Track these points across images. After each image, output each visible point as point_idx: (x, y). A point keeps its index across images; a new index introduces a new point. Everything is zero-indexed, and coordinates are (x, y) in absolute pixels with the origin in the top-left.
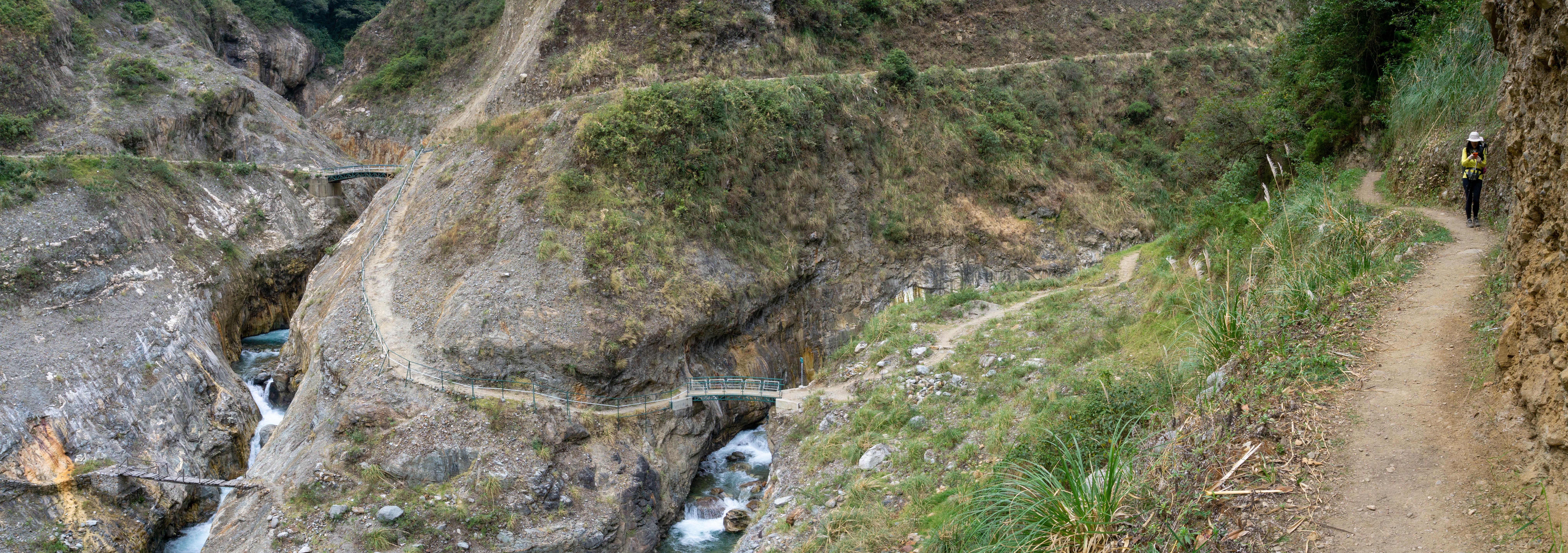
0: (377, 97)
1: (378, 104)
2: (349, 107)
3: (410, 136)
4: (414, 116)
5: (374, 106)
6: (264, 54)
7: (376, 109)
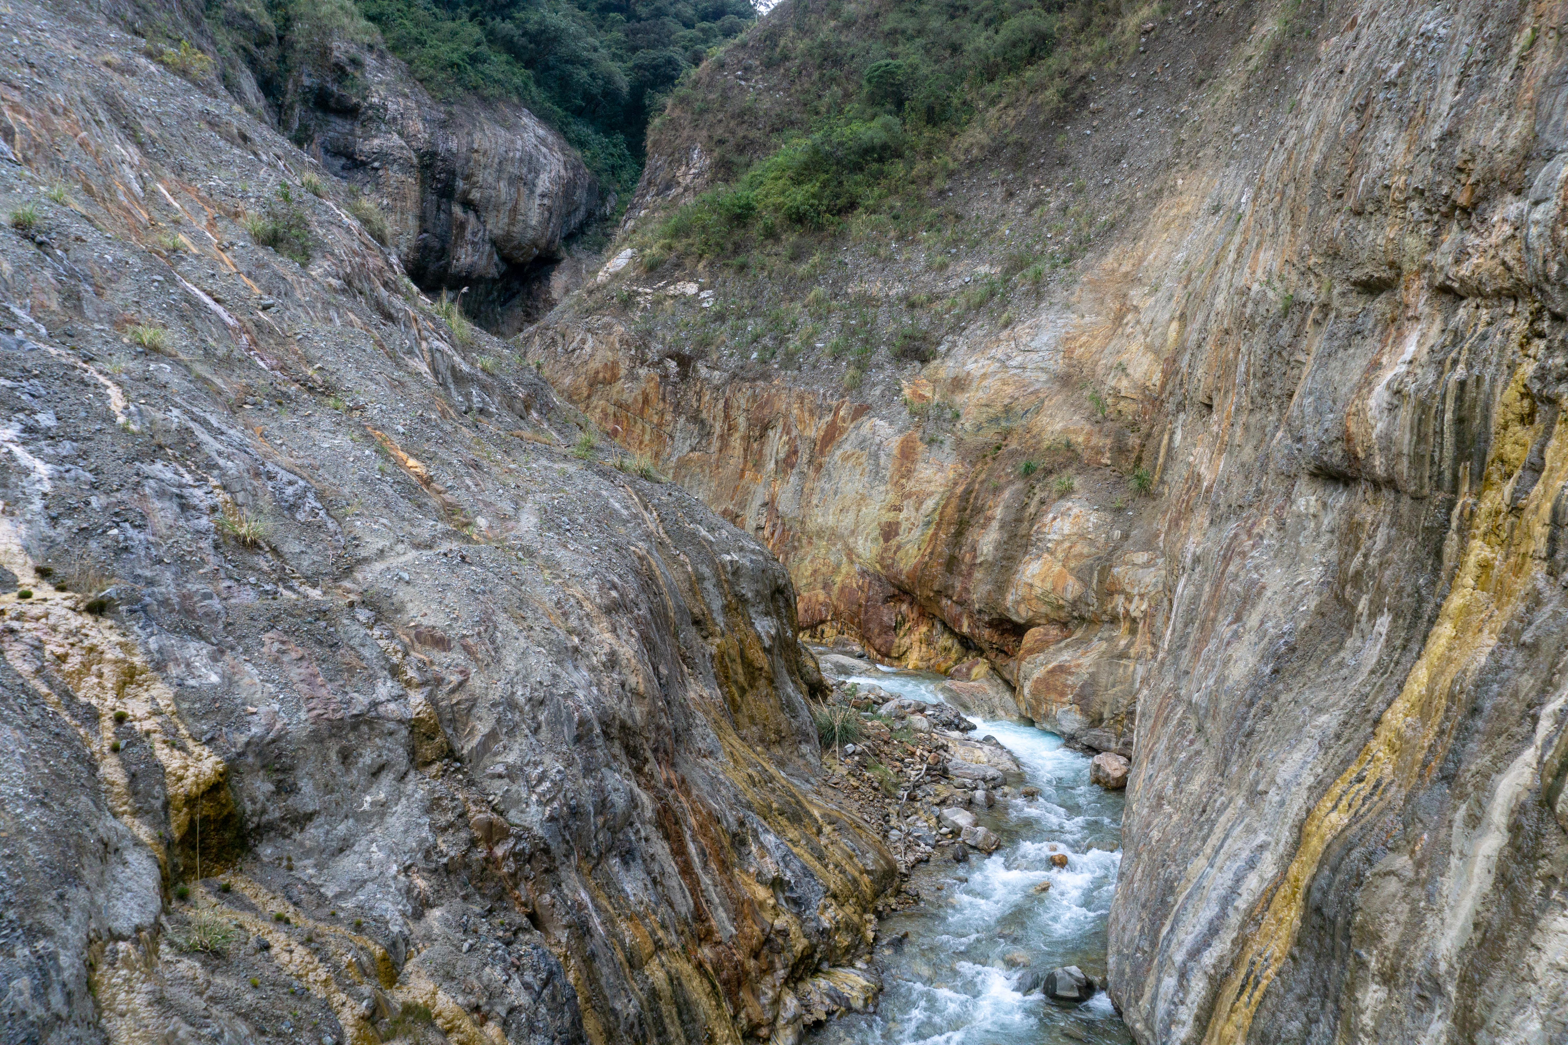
0: (737, 249)
1: (742, 267)
2: (648, 282)
3: (862, 366)
4: (866, 300)
5: (728, 273)
6: (433, 155)
7: (734, 285)
